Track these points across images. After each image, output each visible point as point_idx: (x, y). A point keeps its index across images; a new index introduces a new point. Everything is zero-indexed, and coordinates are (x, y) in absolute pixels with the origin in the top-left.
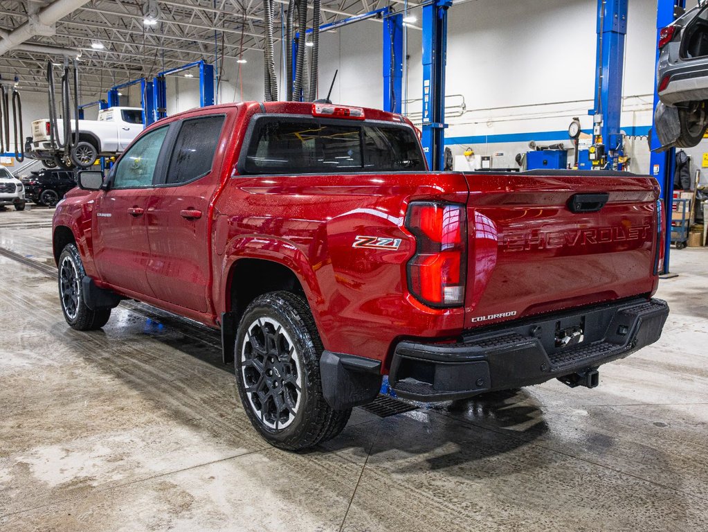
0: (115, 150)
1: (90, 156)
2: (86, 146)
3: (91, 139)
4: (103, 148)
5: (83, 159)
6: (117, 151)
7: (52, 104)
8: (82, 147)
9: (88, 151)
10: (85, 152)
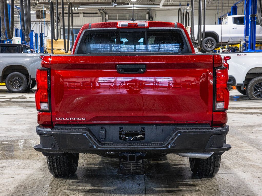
0: (227, 41)
1: (213, 45)
2: (210, 40)
3: (213, 35)
4: (220, 41)
5: (209, 47)
6: (229, 42)
7: (192, 18)
8: (208, 40)
9: (212, 42)
10: (210, 43)
